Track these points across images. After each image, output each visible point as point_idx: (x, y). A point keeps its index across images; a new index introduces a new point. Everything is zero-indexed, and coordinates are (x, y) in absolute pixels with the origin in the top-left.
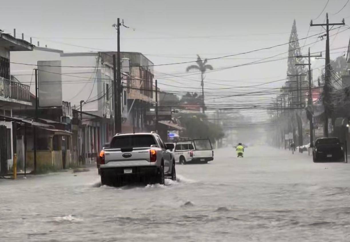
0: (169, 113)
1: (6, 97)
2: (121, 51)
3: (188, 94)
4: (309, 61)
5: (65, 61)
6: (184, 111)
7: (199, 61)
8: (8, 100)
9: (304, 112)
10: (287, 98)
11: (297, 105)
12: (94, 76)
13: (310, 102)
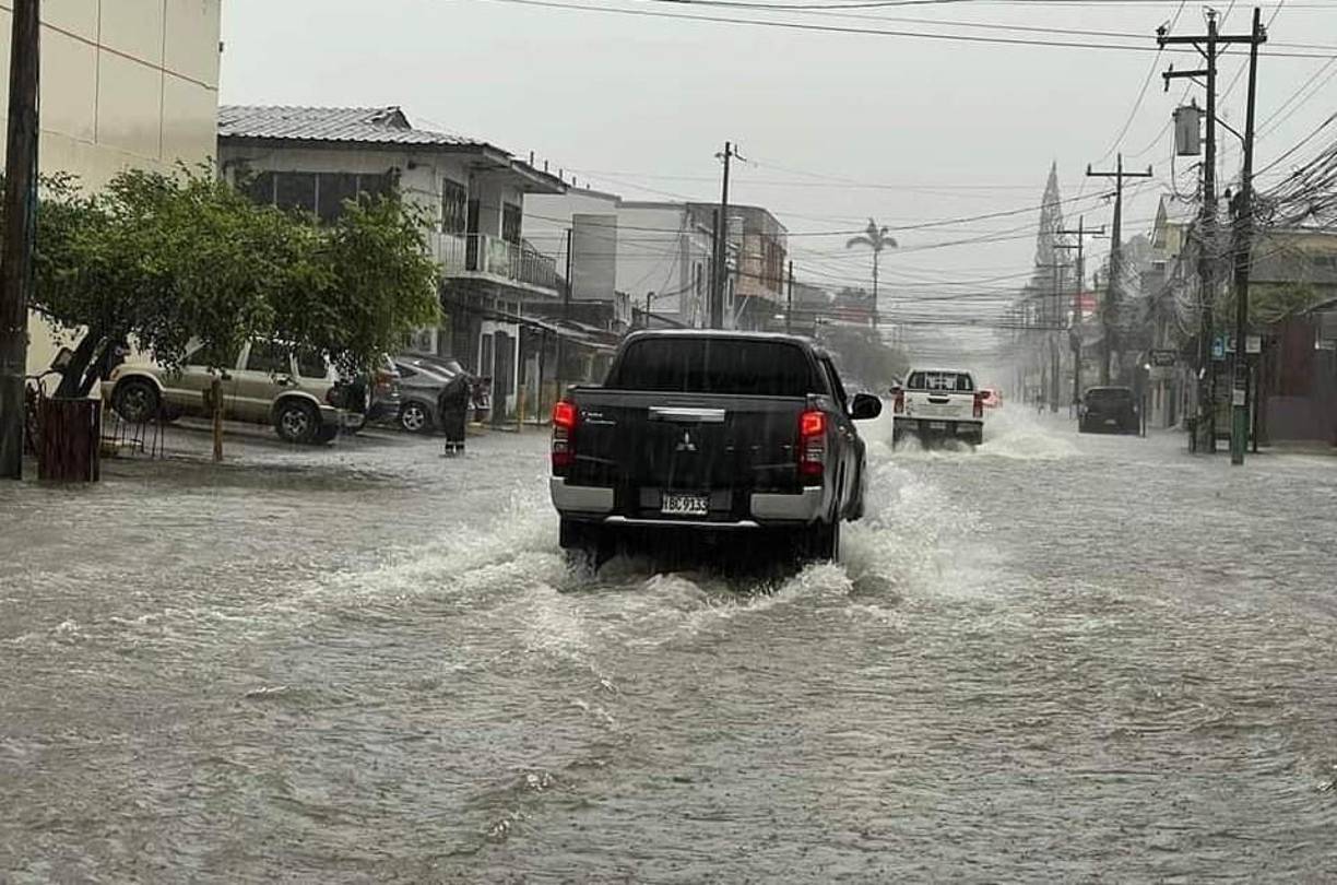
0: (811, 325)
1: (511, 279)
2: (729, 202)
3: (847, 291)
4: (1080, 240)
5: (624, 218)
6: (837, 323)
7: (872, 229)
8: (514, 283)
9: (1065, 336)
10: (1032, 308)
11: (1054, 322)
12: (677, 247)
13: (1077, 318)
